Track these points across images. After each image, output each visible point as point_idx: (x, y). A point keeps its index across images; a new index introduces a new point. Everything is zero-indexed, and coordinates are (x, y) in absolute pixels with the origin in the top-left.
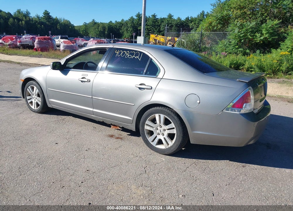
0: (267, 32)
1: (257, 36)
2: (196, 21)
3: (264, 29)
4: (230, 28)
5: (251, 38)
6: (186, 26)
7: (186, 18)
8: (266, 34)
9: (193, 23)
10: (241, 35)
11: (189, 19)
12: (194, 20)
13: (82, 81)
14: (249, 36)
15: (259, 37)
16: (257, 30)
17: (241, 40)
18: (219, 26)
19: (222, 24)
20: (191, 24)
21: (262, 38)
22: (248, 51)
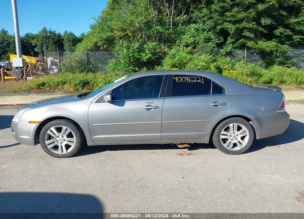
0: (150, 52)
1: (143, 55)
2: (38, 38)
3: (147, 50)
4: (117, 48)
5: (138, 57)
6: (28, 43)
7: (26, 35)
8: (149, 54)
9: (35, 40)
10: (130, 55)
11: (29, 36)
12: (36, 37)
13: (147, 109)
14: (136, 56)
15: (144, 56)
16: (141, 50)
17: (130, 59)
18: (105, 46)
19: (107, 44)
20: (34, 42)
21: (147, 57)
22: (137, 69)
